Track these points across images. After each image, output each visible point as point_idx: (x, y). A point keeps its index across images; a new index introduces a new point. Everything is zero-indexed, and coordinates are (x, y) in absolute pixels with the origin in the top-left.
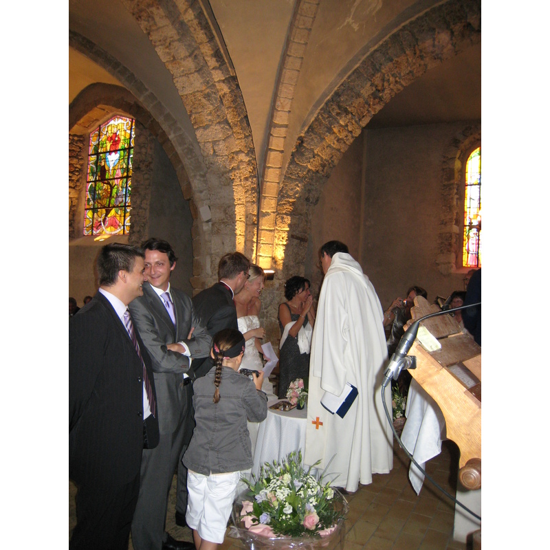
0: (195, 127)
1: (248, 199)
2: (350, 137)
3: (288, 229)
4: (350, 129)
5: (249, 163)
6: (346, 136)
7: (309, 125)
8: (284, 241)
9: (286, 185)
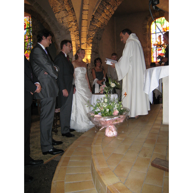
0: (55, 13)
1: (76, 39)
2: (110, 14)
3: (91, 48)
4: (110, 11)
5: (75, 25)
6: (109, 14)
7: (96, 10)
8: (90, 53)
9: (89, 33)
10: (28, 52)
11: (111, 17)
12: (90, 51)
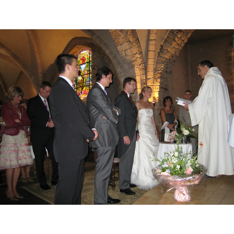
0: (117, 45)
1: (141, 73)
2: (183, 43)
3: (159, 84)
4: (183, 39)
5: (140, 58)
6: (181, 43)
7: (165, 39)
8: (158, 89)
9: (157, 66)
10: (86, 88)
11: (184, 46)
12: (158, 87)
